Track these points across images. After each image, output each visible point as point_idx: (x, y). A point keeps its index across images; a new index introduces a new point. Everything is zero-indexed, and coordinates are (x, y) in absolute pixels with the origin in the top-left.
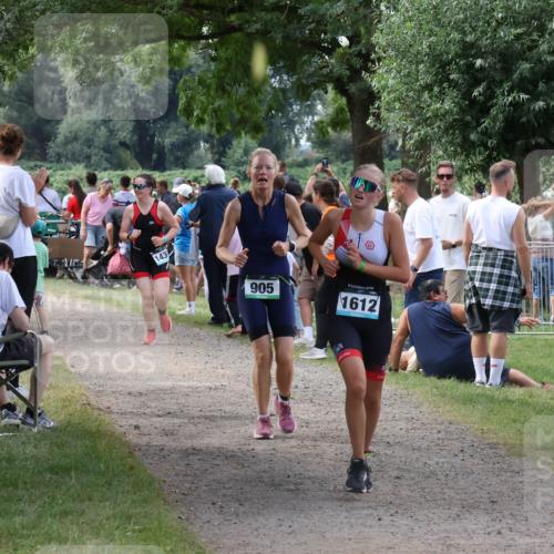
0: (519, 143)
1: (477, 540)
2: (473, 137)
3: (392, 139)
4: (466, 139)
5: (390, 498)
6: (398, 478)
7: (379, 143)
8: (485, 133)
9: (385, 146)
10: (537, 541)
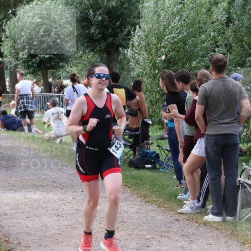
0: (42, 66)
1: (30, 177)
2: (30, 64)
3: (7, 65)
4: (28, 65)
5: (6, 165)
6: (8, 160)
7: (3, 66)
8: (33, 63)
9: (5, 67)
10: (47, 176)
